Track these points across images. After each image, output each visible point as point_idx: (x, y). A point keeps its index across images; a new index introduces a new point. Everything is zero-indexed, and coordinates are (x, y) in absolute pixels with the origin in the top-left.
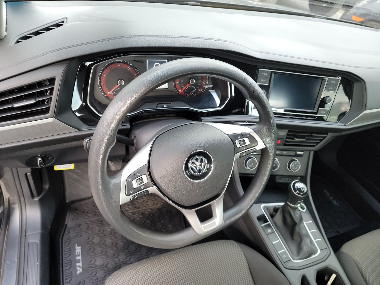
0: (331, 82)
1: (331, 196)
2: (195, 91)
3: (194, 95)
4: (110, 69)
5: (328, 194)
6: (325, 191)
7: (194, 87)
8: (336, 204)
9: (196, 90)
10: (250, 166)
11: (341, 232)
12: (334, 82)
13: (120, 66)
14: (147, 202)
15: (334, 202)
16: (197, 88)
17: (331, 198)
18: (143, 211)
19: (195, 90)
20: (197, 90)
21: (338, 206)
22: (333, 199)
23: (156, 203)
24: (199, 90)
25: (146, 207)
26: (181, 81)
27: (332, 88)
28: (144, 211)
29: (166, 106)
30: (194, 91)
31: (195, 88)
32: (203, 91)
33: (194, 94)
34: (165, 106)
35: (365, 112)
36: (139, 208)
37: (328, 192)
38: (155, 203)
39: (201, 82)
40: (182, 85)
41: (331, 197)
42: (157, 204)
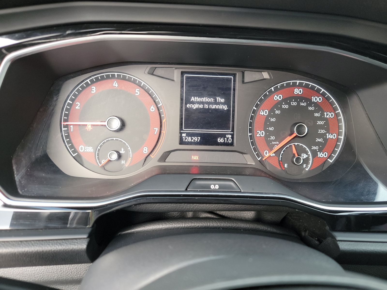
2: (309, 155)
3: (307, 167)
4: (93, 91)
7: (304, 146)
9: (310, 153)
13: (117, 85)
16: (314, 148)
19: (307, 154)
20: (314, 153)
24: (320, 155)
26: (270, 129)
29: (217, 187)
30: (305, 156)
31: (308, 149)
32: (330, 157)
33: (304, 166)
34: (212, 187)
39: (325, 133)
40: (273, 138)
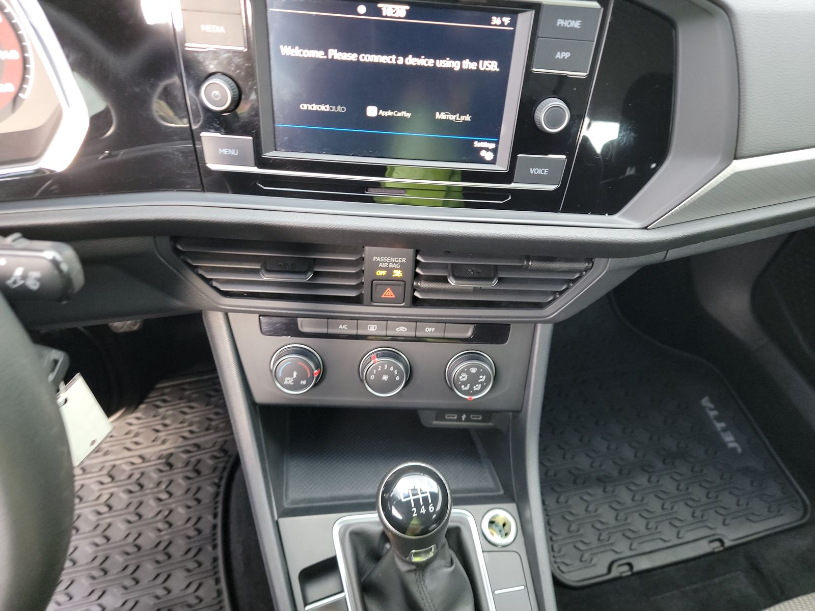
0: (560, 22)
1: (719, 419)
5: (713, 414)
6: (706, 402)
8: (732, 445)
10: (286, 382)
11: (728, 543)
12: (576, 24)
14: (137, 435)
15: (729, 439)
17: (720, 426)
18: (118, 462)
21: (740, 450)
22: (725, 430)
23: (163, 438)
25: (129, 449)
27: (567, 55)
28: (121, 464)
35: (739, 166)
36: (106, 453)
37: (712, 406)
38: (160, 437)
41: (719, 421)
42: (164, 442)
